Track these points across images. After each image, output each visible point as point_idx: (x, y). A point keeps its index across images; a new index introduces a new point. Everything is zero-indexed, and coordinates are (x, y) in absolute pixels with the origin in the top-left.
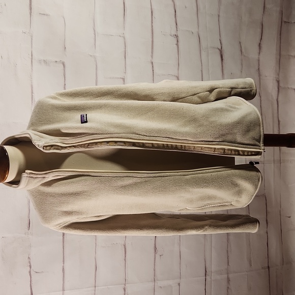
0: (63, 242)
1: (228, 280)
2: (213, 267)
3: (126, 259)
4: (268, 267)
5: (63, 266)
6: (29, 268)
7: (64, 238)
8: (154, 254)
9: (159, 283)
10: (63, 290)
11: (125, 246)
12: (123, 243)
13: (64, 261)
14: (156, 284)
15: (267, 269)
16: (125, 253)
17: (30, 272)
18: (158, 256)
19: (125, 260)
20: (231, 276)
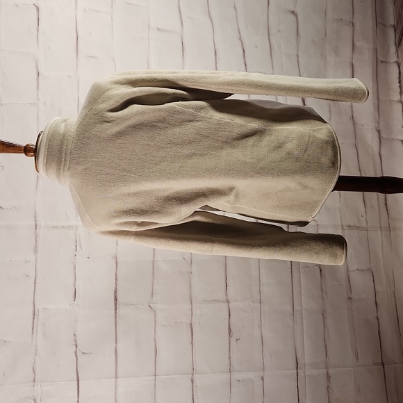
0: (116, 317)
1: (328, 377)
2: (307, 358)
3: (194, 342)
4: (382, 363)
5: (116, 347)
6: (74, 347)
7: (116, 312)
8: (227, 337)
9: (236, 376)
10: (116, 377)
11: (191, 325)
12: (189, 322)
13: (116, 341)
14: (232, 376)
15: (382, 366)
16: (192, 335)
17: (76, 352)
18: (233, 340)
19: (192, 343)
20: (331, 371)
